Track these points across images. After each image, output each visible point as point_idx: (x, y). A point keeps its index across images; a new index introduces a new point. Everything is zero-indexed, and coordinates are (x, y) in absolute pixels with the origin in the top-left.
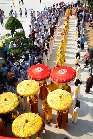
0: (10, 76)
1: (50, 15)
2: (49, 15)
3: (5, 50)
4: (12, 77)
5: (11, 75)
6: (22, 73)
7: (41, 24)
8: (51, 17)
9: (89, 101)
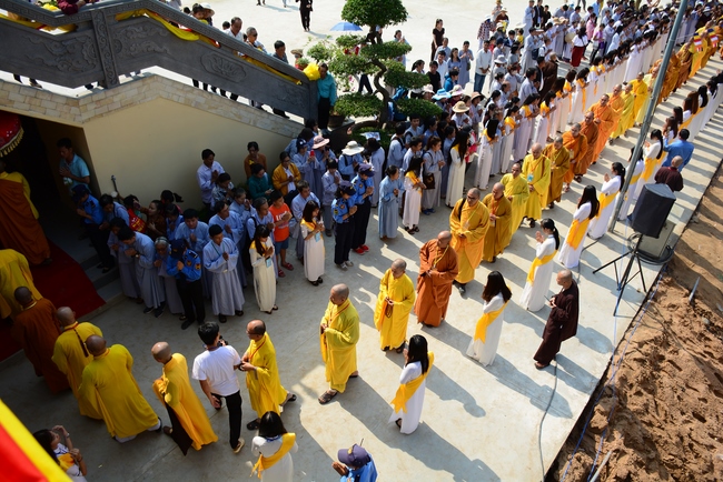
0: (281, 180)
1: (607, 27)
2: (603, 26)
3: (325, 94)
4: (286, 185)
5: (284, 177)
6: (326, 184)
7: (541, 49)
8: (610, 37)
9: (526, 394)
